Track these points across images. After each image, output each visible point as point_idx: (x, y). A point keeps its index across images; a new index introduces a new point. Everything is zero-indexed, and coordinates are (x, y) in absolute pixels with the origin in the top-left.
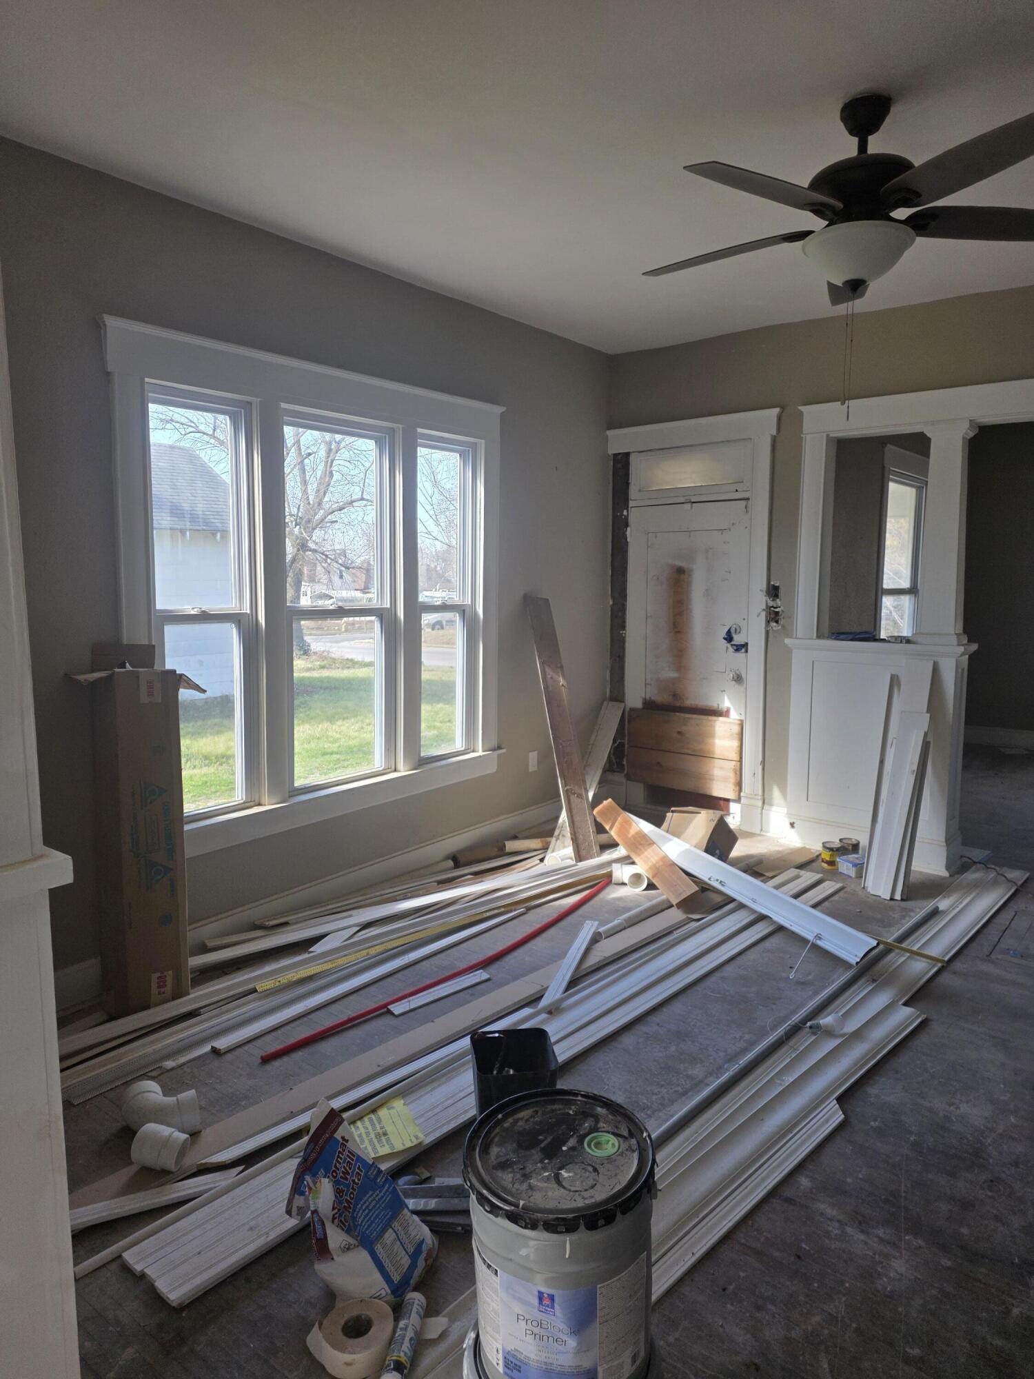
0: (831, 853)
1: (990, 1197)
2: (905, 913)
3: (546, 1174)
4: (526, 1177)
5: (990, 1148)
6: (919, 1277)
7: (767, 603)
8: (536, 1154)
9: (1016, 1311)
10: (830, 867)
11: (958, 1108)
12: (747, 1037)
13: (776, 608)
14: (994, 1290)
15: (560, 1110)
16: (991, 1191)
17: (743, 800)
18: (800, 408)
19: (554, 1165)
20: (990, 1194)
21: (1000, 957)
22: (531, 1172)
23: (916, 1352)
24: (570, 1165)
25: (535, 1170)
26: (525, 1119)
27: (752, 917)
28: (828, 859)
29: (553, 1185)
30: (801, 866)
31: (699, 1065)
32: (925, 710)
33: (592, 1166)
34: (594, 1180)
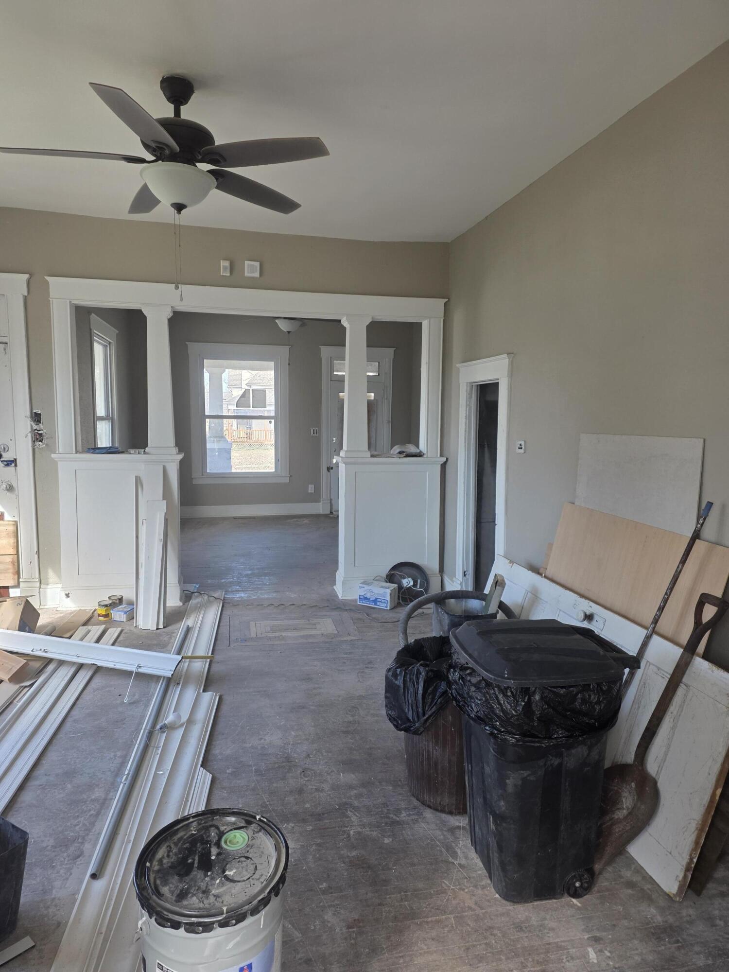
0: (106, 608)
1: (308, 780)
2: (171, 635)
3: (218, 881)
4: (206, 892)
5: (292, 754)
6: (303, 844)
7: (32, 427)
8: (197, 874)
9: (352, 833)
10: (105, 619)
11: (265, 740)
12: (119, 754)
13: (39, 431)
14: (337, 829)
15: (185, 835)
16: (306, 777)
17: (22, 585)
18: (45, 277)
19: (217, 872)
20: (306, 779)
21: (235, 644)
22: (206, 887)
23: (324, 885)
24: (228, 866)
25: (207, 884)
26: (165, 855)
27: (73, 670)
28: (104, 613)
29: (229, 885)
30: (86, 624)
31: (96, 789)
32: (162, 498)
33: (243, 857)
34: (253, 864)
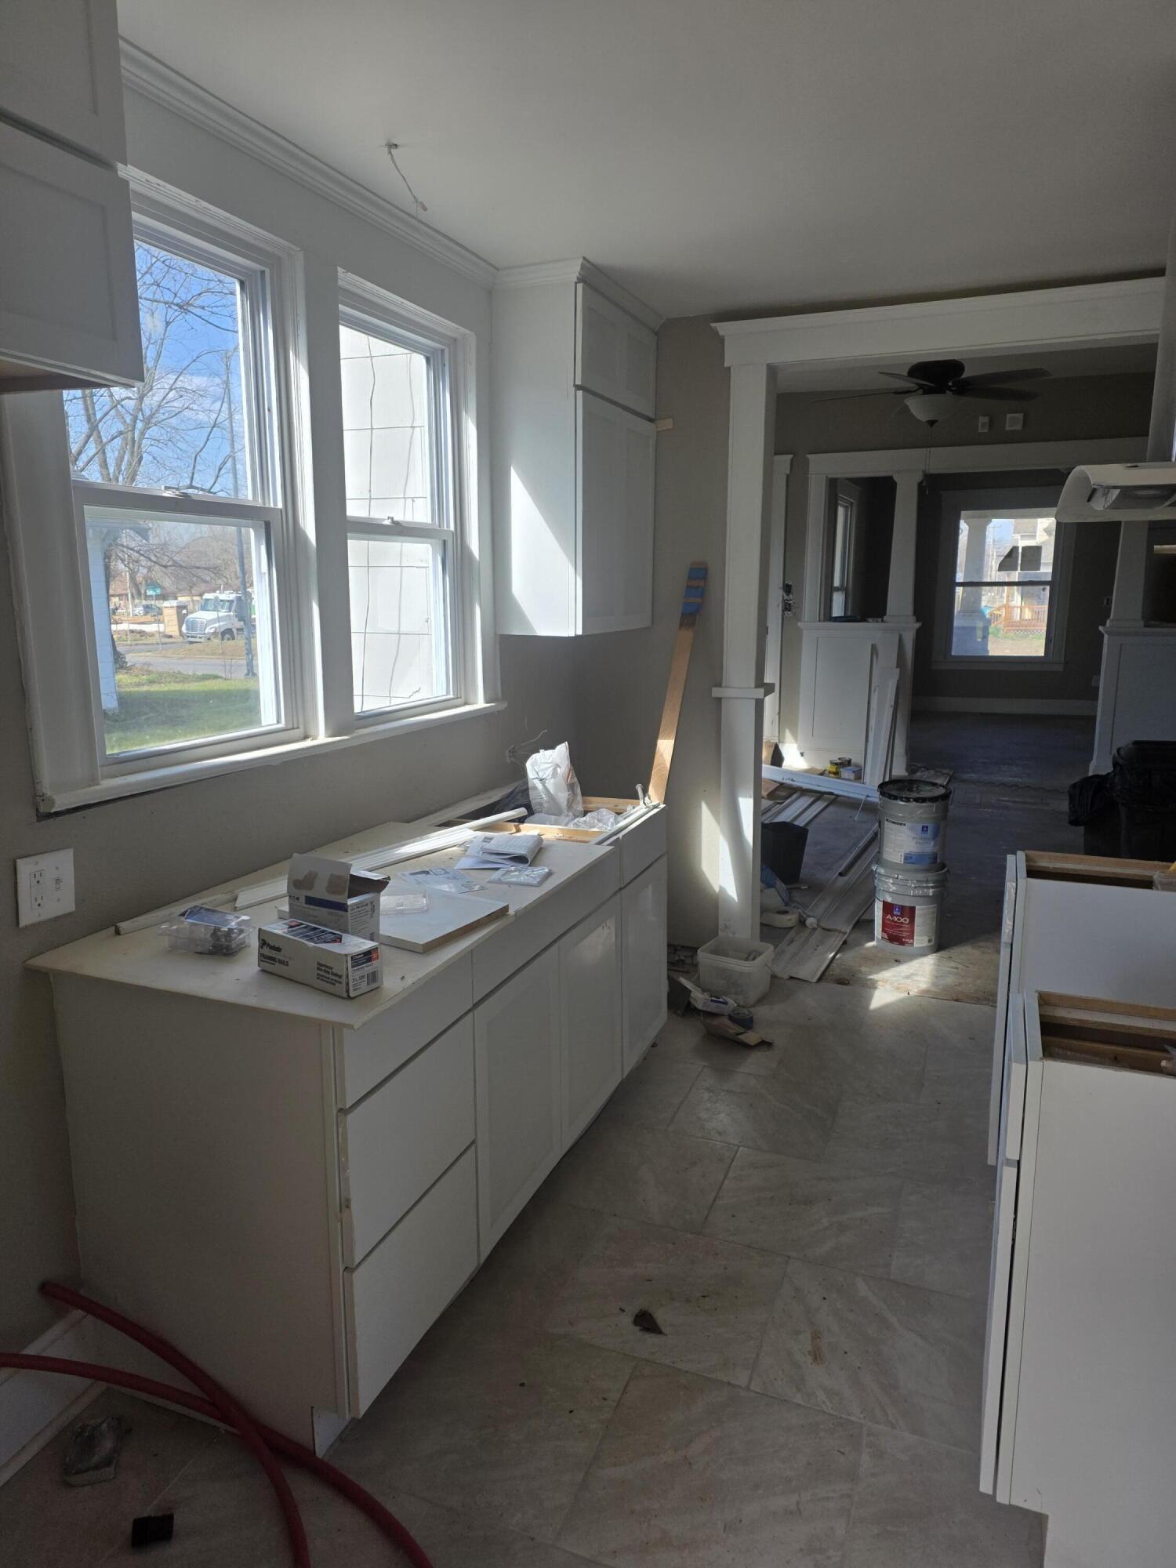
0: (834, 767)
7: (783, 596)
13: (789, 601)
18: (807, 455)
28: (833, 771)
32: (895, 665)
